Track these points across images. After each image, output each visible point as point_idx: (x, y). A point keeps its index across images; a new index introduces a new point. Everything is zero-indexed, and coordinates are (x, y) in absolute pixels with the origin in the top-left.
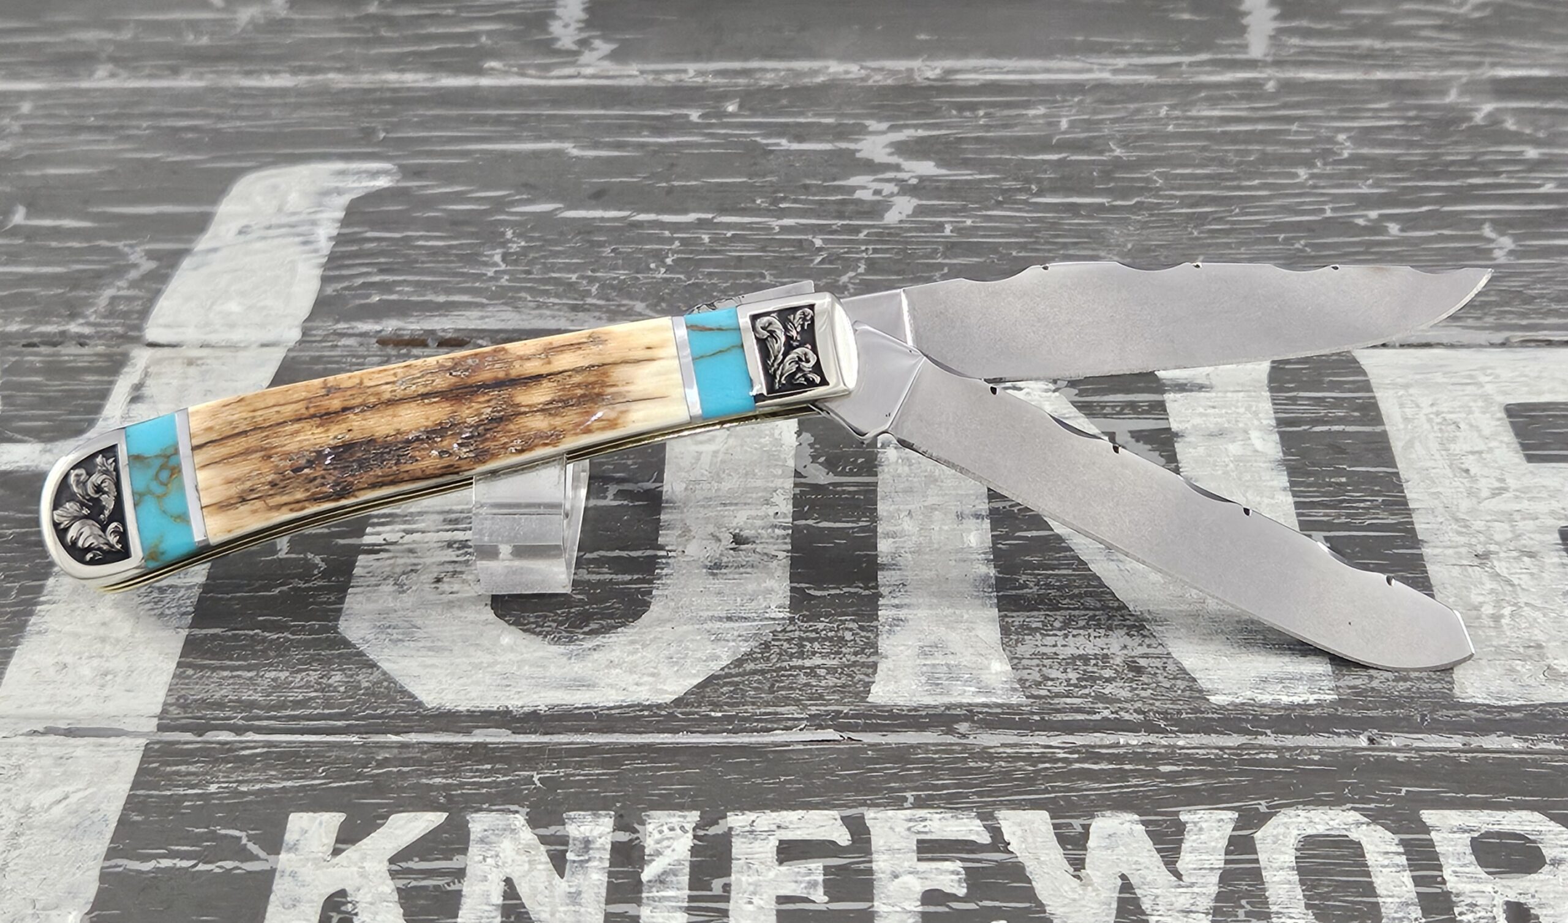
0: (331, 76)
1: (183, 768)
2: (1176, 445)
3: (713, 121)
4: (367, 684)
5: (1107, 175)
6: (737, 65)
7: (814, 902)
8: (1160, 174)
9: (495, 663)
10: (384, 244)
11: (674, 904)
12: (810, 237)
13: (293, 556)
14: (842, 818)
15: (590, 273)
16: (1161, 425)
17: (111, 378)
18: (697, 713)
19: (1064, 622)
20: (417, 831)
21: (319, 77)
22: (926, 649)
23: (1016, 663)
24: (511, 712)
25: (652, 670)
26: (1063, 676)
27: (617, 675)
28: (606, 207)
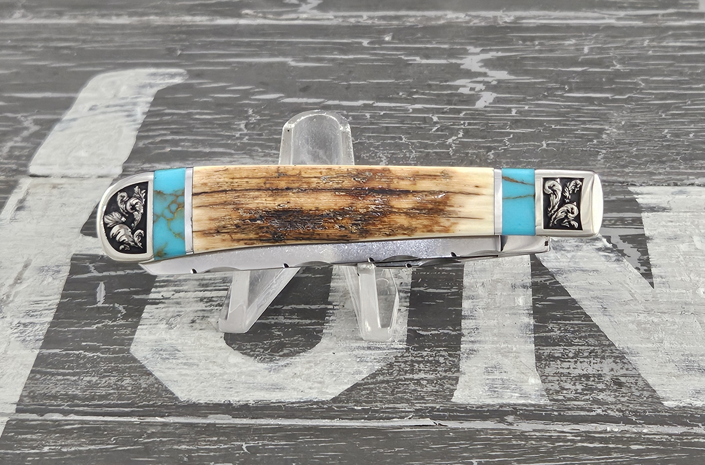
0: (152, 17)
1: (29, 436)
2: (648, 244)
3: (377, 46)
4: (145, 386)
5: (611, 81)
6: (392, 13)
8: (643, 80)
9: (225, 373)
10: (174, 117)
12: (430, 115)
13: (107, 305)
16: (639, 232)
17: (6, 196)
18: (345, 407)
19: (575, 353)
21: (145, 18)
22: (489, 369)
23: (544, 378)
24: (232, 404)
25: (320, 379)
26: (574, 387)
27: (298, 383)
28: (309, 97)
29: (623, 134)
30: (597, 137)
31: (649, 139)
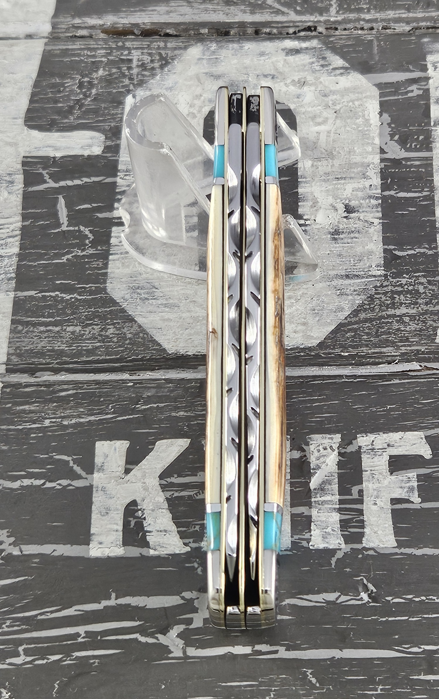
1: (26, 407)
4: (129, 336)
7: (413, 502)
11: (331, 506)
13: (71, 228)
14: (426, 437)
18: (333, 353)
20: (174, 454)
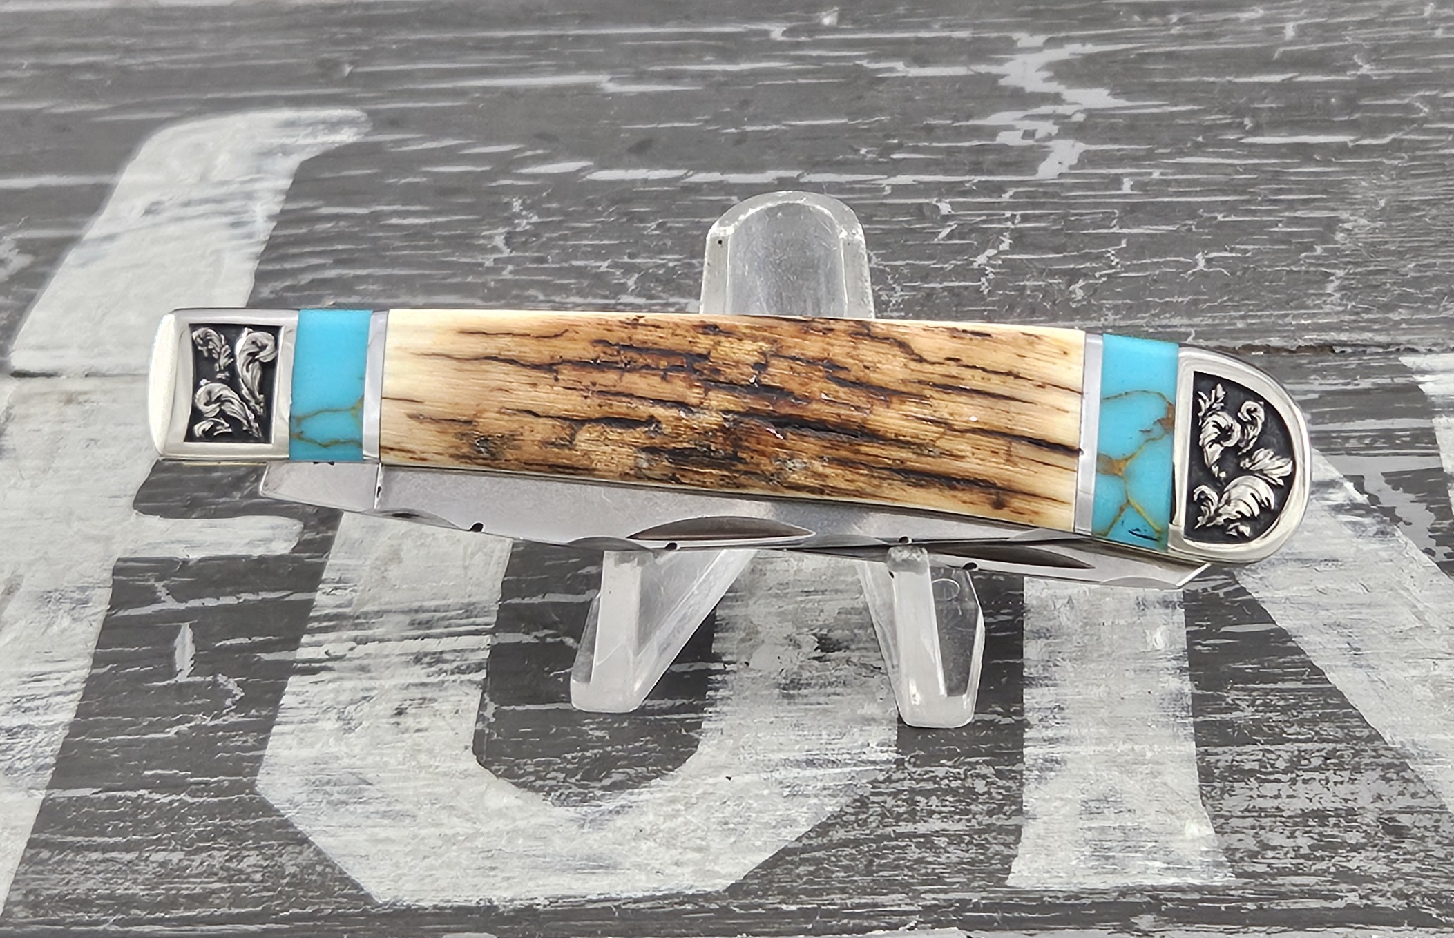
2: (1450, 493)
3: (803, 39)
4: (293, 870)
5: (1350, 104)
8: (1423, 99)
9: (478, 834)
10: (342, 223)
12: (934, 201)
13: (198, 679)
15: (626, 259)
16: (1429, 463)
18: (760, 906)
19: (1290, 761)
22: (1092, 804)
23: (1221, 822)
24: (496, 907)
25: (699, 842)
26: (1290, 843)
27: (649, 850)
28: (651, 166)
29: (1382, 230)
30: (1323, 238)
31: (1442, 239)
